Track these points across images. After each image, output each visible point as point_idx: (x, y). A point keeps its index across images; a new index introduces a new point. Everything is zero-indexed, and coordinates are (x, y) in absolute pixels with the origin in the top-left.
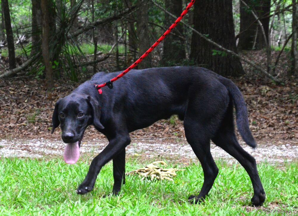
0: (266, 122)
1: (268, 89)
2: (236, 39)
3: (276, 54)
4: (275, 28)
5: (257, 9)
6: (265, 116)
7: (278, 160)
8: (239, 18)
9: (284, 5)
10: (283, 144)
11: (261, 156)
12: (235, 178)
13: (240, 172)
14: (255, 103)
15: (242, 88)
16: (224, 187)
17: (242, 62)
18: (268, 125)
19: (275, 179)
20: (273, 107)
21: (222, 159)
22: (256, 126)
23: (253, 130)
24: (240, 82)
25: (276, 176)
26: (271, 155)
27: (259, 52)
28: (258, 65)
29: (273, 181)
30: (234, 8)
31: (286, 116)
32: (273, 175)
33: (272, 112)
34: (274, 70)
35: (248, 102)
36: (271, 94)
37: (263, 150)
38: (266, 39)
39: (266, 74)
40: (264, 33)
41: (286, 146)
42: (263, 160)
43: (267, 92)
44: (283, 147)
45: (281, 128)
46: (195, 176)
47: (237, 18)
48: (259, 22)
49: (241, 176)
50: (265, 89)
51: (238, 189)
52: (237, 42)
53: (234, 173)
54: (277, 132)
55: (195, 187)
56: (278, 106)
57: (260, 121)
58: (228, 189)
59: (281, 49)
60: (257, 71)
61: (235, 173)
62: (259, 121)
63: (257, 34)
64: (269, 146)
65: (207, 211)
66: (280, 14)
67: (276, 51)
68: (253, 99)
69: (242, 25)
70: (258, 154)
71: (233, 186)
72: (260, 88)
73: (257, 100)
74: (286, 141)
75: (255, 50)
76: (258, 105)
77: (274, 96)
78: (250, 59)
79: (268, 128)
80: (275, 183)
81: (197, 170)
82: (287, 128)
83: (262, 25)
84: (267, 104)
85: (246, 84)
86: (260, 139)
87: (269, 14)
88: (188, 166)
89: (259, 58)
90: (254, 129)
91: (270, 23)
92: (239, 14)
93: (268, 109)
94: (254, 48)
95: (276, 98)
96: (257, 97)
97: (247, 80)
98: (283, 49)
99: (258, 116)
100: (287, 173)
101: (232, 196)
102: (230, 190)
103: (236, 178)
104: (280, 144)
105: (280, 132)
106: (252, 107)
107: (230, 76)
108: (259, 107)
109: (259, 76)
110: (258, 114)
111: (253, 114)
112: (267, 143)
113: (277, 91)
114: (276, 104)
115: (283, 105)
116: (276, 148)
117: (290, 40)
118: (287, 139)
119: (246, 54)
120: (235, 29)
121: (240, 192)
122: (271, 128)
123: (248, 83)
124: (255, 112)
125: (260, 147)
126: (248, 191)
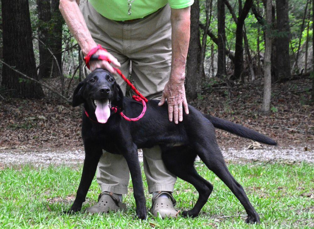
0: (63, 133)
1: (63, 108)
2: (37, 69)
3: (68, 80)
4: (67, 61)
5: (52, 47)
6: (61, 129)
7: (73, 162)
8: (38, 53)
9: (72, 44)
10: (76, 150)
11: (60, 159)
12: (40, 178)
13: (44, 173)
14: (54, 119)
15: (44, 107)
16: (32, 185)
17: (43, 87)
18: (65, 136)
19: (71, 178)
20: (68, 122)
21: (30, 163)
22: (56, 137)
23: (53, 140)
24: (42, 103)
25: (71, 174)
26: (67, 158)
27: (55, 79)
28: (55, 89)
29: (69, 179)
30: (34, 45)
31: (78, 128)
32: (70, 174)
33: (67, 125)
34: (67, 93)
35: (49, 118)
36: (66, 112)
37: (61, 155)
38: (60, 70)
39: (61, 97)
40: (58, 65)
41: (78, 151)
42: (62, 163)
43: (62, 110)
44: (77, 152)
45: (74, 138)
46: (9, 178)
47: (37, 53)
48: (54, 56)
49: (45, 176)
50: (61, 108)
51: (43, 186)
52: (38, 72)
54: (71, 141)
55: (9, 186)
56: (72, 120)
57: (58, 132)
58: (35, 187)
59: (72, 77)
60: (54, 94)
61: (41, 174)
63: (53, 65)
64: (66, 151)
65: (19, 204)
66: (70, 51)
67: (68, 79)
68: (52, 116)
69: (41, 59)
70: (57, 158)
71: (39, 184)
72: (57, 107)
73: (55, 116)
74: (78, 148)
75: (53, 77)
76: (57, 120)
77: (68, 113)
78: (49, 85)
79: (65, 138)
80: (71, 180)
81: (11, 173)
82: (79, 137)
83: (57, 59)
84: (63, 120)
85: (46, 104)
86: (59, 147)
87: (61, 50)
88: (3, 170)
89: (55, 84)
90: (54, 139)
91: (62, 57)
92: (38, 50)
93: (64, 123)
94: (51, 76)
95: (70, 115)
96: (55, 114)
97: (47, 101)
98: (73, 78)
99: (57, 129)
100: (79, 172)
101: (39, 192)
102: (37, 187)
104: (74, 150)
105: (74, 140)
106: (52, 122)
107: (34, 98)
108: (57, 122)
109: (56, 98)
110: (56, 127)
111: (53, 127)
112: (64, 149)
113: (70, 109)
114: (70, 119)
115: (75, 120)
116: (71, 153)
117: (78, 70)
118: (79, 146)
119: (45, 81)
120: (36, 61)
121: (45, 188)
122: (66, 138)
123: (48, 103)
124: (54, 125)
125: (59, 153)
126: (50, 187)
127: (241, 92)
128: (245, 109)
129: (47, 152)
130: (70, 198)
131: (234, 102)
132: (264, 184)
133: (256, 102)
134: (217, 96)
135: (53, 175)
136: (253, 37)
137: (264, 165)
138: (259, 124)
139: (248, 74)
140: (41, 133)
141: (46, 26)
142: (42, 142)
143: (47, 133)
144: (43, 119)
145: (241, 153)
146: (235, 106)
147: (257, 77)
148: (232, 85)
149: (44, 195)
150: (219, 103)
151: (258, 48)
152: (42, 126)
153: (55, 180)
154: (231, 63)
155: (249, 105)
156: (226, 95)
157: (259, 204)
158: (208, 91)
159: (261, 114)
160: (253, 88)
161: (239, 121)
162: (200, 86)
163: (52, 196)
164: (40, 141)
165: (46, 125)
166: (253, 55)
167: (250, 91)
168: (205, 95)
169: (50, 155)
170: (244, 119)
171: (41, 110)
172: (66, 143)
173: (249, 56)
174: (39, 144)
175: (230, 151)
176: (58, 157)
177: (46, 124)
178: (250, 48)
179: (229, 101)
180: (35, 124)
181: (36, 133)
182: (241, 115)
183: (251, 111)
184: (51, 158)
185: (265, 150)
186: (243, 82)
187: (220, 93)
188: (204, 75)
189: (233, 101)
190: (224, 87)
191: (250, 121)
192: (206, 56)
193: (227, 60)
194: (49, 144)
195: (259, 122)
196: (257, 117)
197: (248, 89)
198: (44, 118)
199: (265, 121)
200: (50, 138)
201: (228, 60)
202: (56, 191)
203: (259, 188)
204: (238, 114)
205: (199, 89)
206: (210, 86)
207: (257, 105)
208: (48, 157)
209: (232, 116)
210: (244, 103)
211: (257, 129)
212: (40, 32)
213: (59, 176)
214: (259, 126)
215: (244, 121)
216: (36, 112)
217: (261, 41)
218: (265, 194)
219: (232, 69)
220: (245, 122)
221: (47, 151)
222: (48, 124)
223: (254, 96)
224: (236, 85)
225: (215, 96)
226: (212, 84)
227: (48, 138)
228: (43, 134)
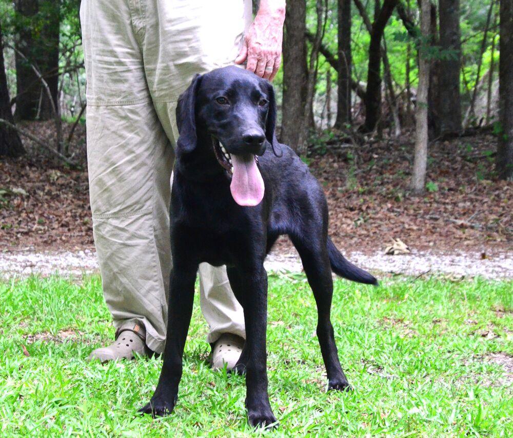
0: (57, 220)
1: (59, 174)
2: (12, 104)
3: (69, 126)
4: (67, 91)
5: (39, 63)
6: (55, 212)
7: (73, 271)
8: (15, 76)
9: (76, 60)
10: (81, 250)
11: (50, 266)
13: (20, 289)
14: (42, 194)
15: (23, 173)
17: (22, 137)
18: (60, 224)
19: (70, 298)
20: (67, 199)
22: (44, 226)
23: (40, 232)
24: (20, 165)
25: (70, 292)
26: (64, 265)
27: (46, 123)
28: (44, 141)
29: (66, 299)
30: (6, 60)
31: (85, 212)
32: (67, 292)
33: (65, 206)
34: (67, 149)
35: (32, 192)
36: (63, 182)
37: (53, 258)
38: (54, 107)
39: (55, 154)
40: (51, 97)
41: (84, 252)
42: (53, 272)
43: (57, 179)
44: (81, 253)
45: (78, 228)
47: (11, 75)
48: (43, 80)
49: (22, 294)
50: (55, 174)
51: (16, 312)
52: (13, 109)
53: (12, 290)
54: (72, 234)
56: (74, 198)
58: (2, 313)
59: (75, 121)
60: (42, 150)
62: (48, 218)
63: (41, 98)
64: (61, 253)
66: (73, 73)
67: (69, 124)
68: (39, 189)
69: (19, 85)
70: (46, 264)
71: (10, 308)
72: (48, 173)
73: (43, 190)
74: (85, 247)
75: (41, 120)
76: (46, 197)
77: (68, 184)
78: (33, 132)
79: (61, 229)
80: (69, 302)
82: (86, 228)
83: (48, 86)
84: (58, 196)
85: (28, 168)
86: (50, 244)
87: (57, 71)
89: (45, 132)
90: (41, 230)
91: (59, 84)
92: (14, 70)
93: (59, 201)
94: (38, 117)
95: (71, 187)
96: (43, 186)
97: (29, 162)
98: (78, 121)
99: (47, 212)
100: (85, 288)
101: (8, 322)
102: (6, 314)
103: (13, 297)
104: (76, 250)
105: (77, 234)
106: (37, 200)
107: (5, 156)
108: (46, 200)
109: (46, 157)
110: (46, 209)
111: (39, 209)
112: (59, 248)
113: (72, 178)
114: (71, 195)
115: (81, 197)
116: (71, 256)
118: (88, 243)
119: (27, 126)
120: (11, 91)
121: (20, 316)
122: (64, 228)
123: (31, 165)
124: (42, 206)
125: (48, 254)
126: (31, 314)
127: (376, 154)
128: (382, 184)
129: (26, 253)
130: (66, 334)
131: (364, 172)
132: (410, 314)
133: (401, 172)
134: (334, 162)
135: (37, 294)
136: (400, 61)
137: (411, 282)
138: (406, 212)
139: (389, 124)
140: (17, 219)
141: (28, 24)
142: (19, 235)
143: (29, 220)
144: (21, 195)
145: (373, 261)
146: (365, 179)
147: (404, 130)
148: (361, 142)
149: (18, 328)
150: (337, 173)
151: (408, 79)
152: (18, 206)
153: (40, 303)
154: (361, 104)
155: (389, 178)
156: (351, 159)
157: (400, 348)
158: (319, 152)
159: (410, 194)
160: (397, 149)
161: (371, 205)
162: (305, 143)
163: (32, 330)
164: (15, 234)
165: (27, 205)
166: (398, 92)
167: (391, 153)
168: (315, 158)
169: (32, 258)
170: (380, 203)
171: (17, 177)
172: (63, 238)
173: (392, 92)
174: (12, 239)
175: (354, 257)
176: (47, 262)
177: (26, 203)
178: (394, 80)
179: (356, 170)
180: (6, 202)
181: (7, 220)
182: (374, 194)
183: (392, 188)
184: (34, 263)
185: (413, 256)
186: (380, 137)
187: (339, 156)
188: (312, 124)
189: (362, 170)
190: (347, 145)
191: (389, 205)
192: (318, 92)
193: (353, 100)
194: (31, 238)
195: (406, 209)
196: (402, 199)
197: (388, 149)
198: (23, 192)
199: (415, 206)
200: (34, 229)
201: (355, 99)
202: (40, 321)
203: (401, 321)
204: (370, 192)
205: (304, 147)
206: (322, 143)
207: (402, 178)
208: (28, 261)
209: (360, 196)
210: (381, 174)
211: (402, 220)
212: (18, 36)
213: (47, 296)
214: (405, 215)
215: (379, 205)
216: (8, 180)
217: (413, 68)
218: (411, 330)
219: (363, 115)
220: (382, 208)
221: (27, 251)
222: (30, 203)
223: (397, 162)
224: (368, 143)
225: (331, 160)
226: (327, 140)
227: (29, 227)
228: (20, 221)
